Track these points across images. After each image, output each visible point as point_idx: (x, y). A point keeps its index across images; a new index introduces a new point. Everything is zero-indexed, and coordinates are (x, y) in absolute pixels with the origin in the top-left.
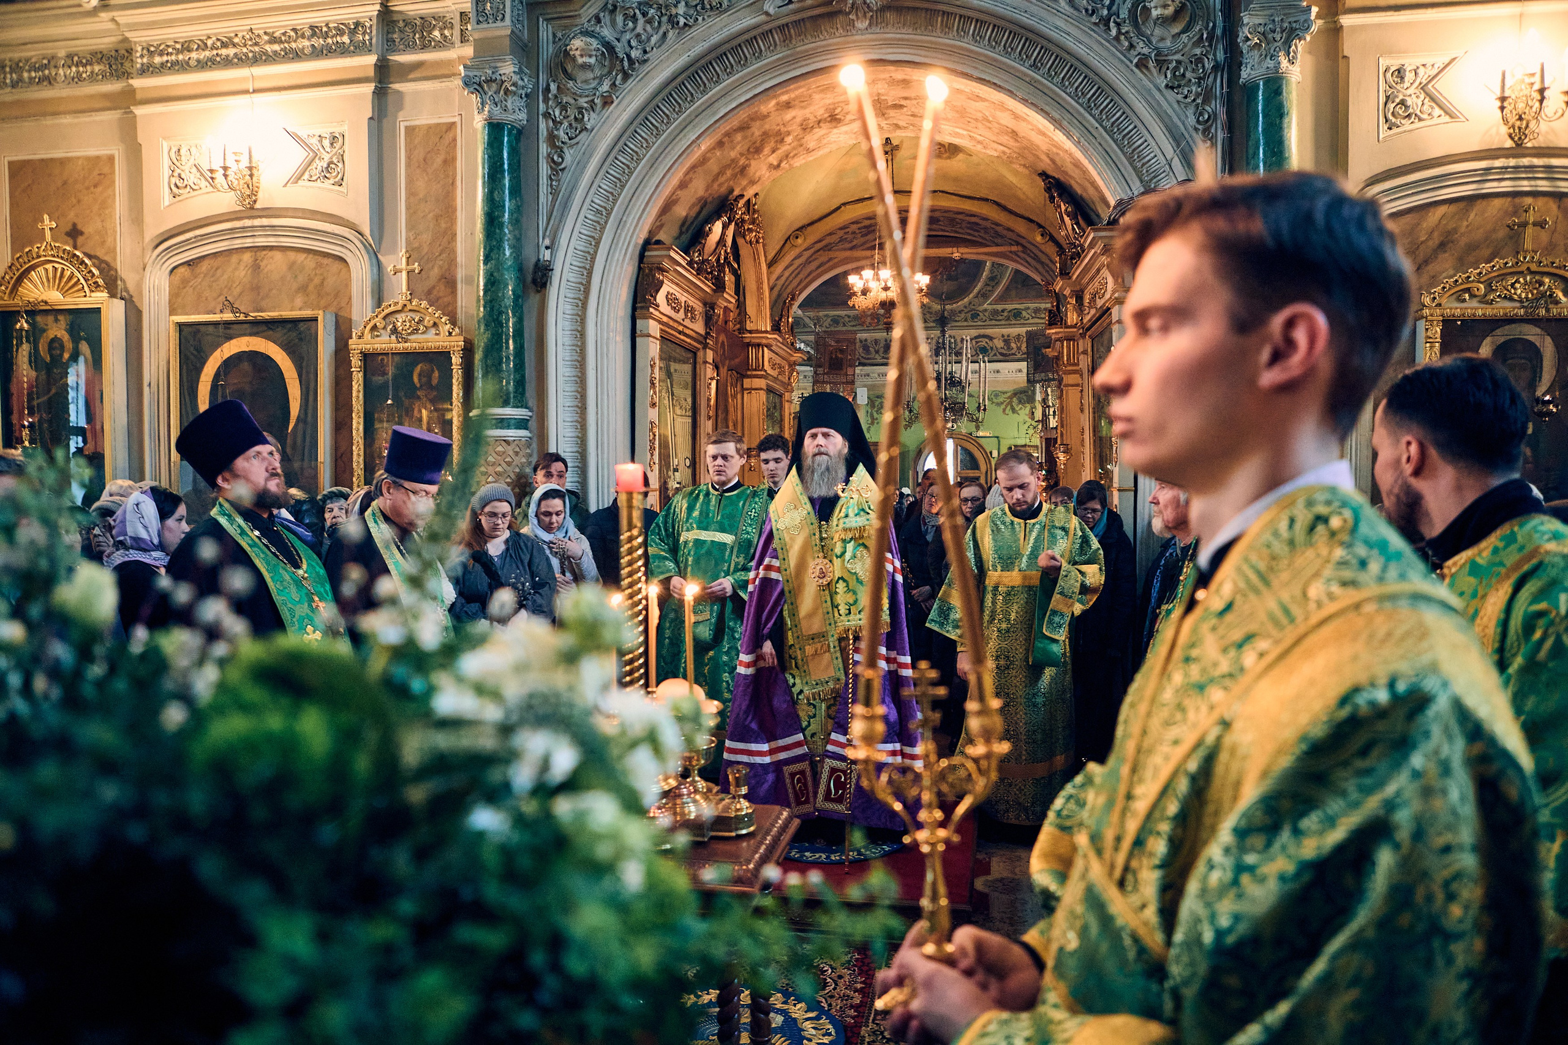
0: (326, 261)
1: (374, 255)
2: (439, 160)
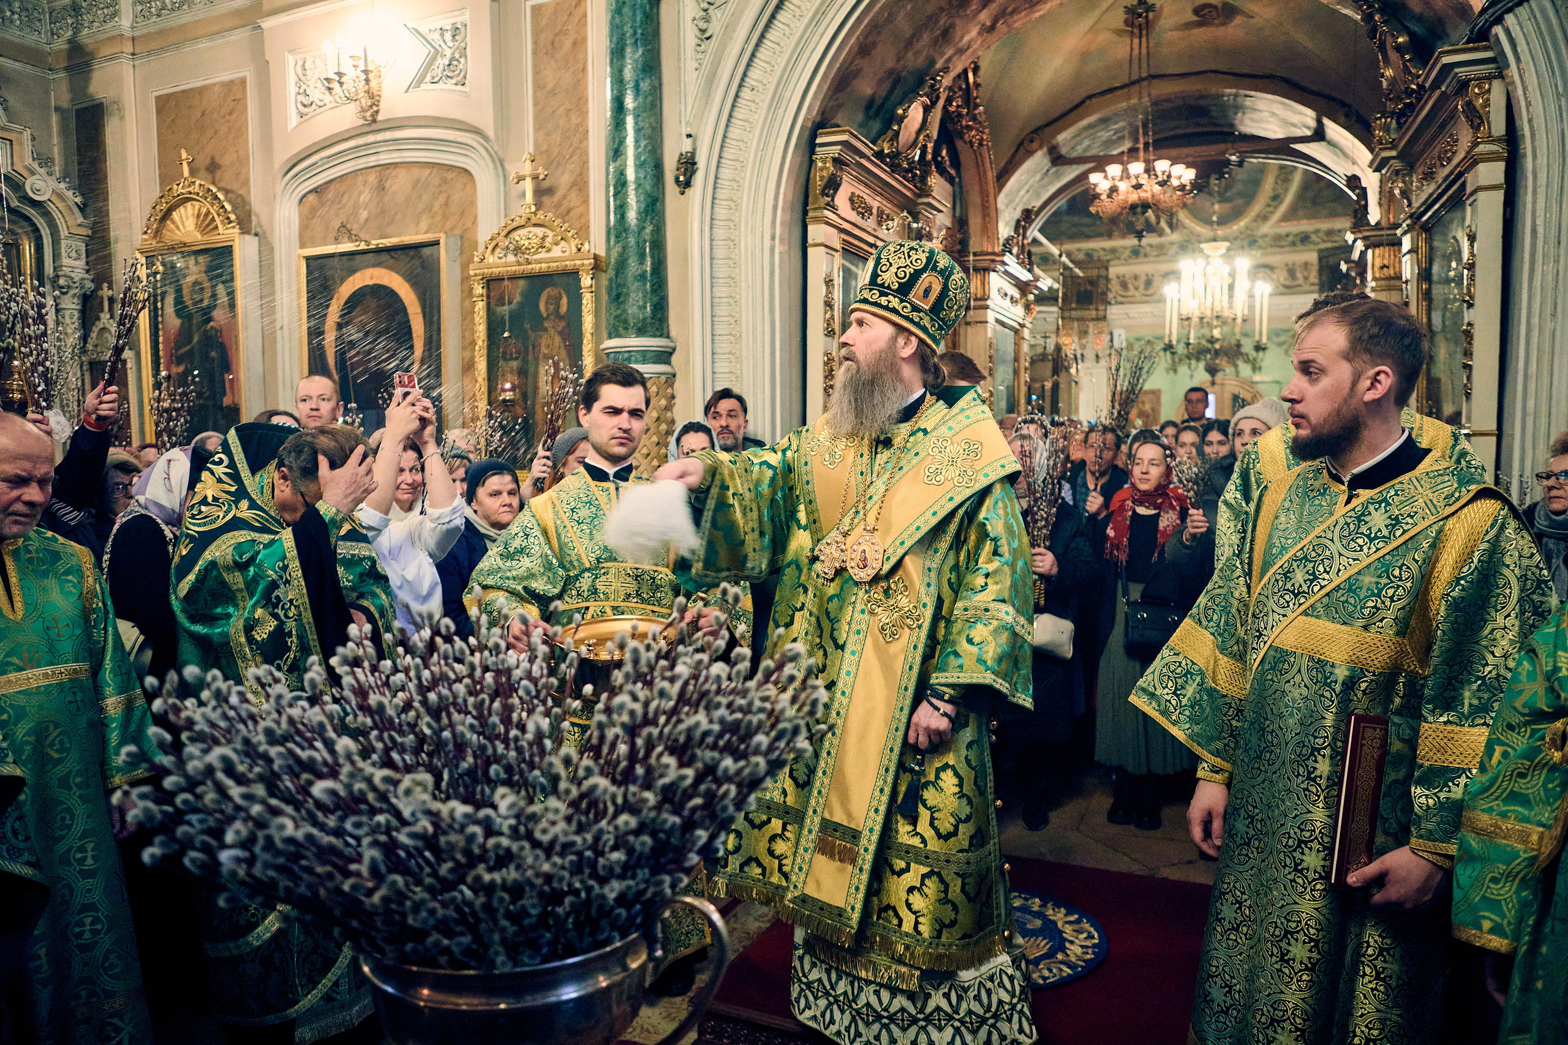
0: (450, 176)
1: (500, 163)
2: (568, 43)
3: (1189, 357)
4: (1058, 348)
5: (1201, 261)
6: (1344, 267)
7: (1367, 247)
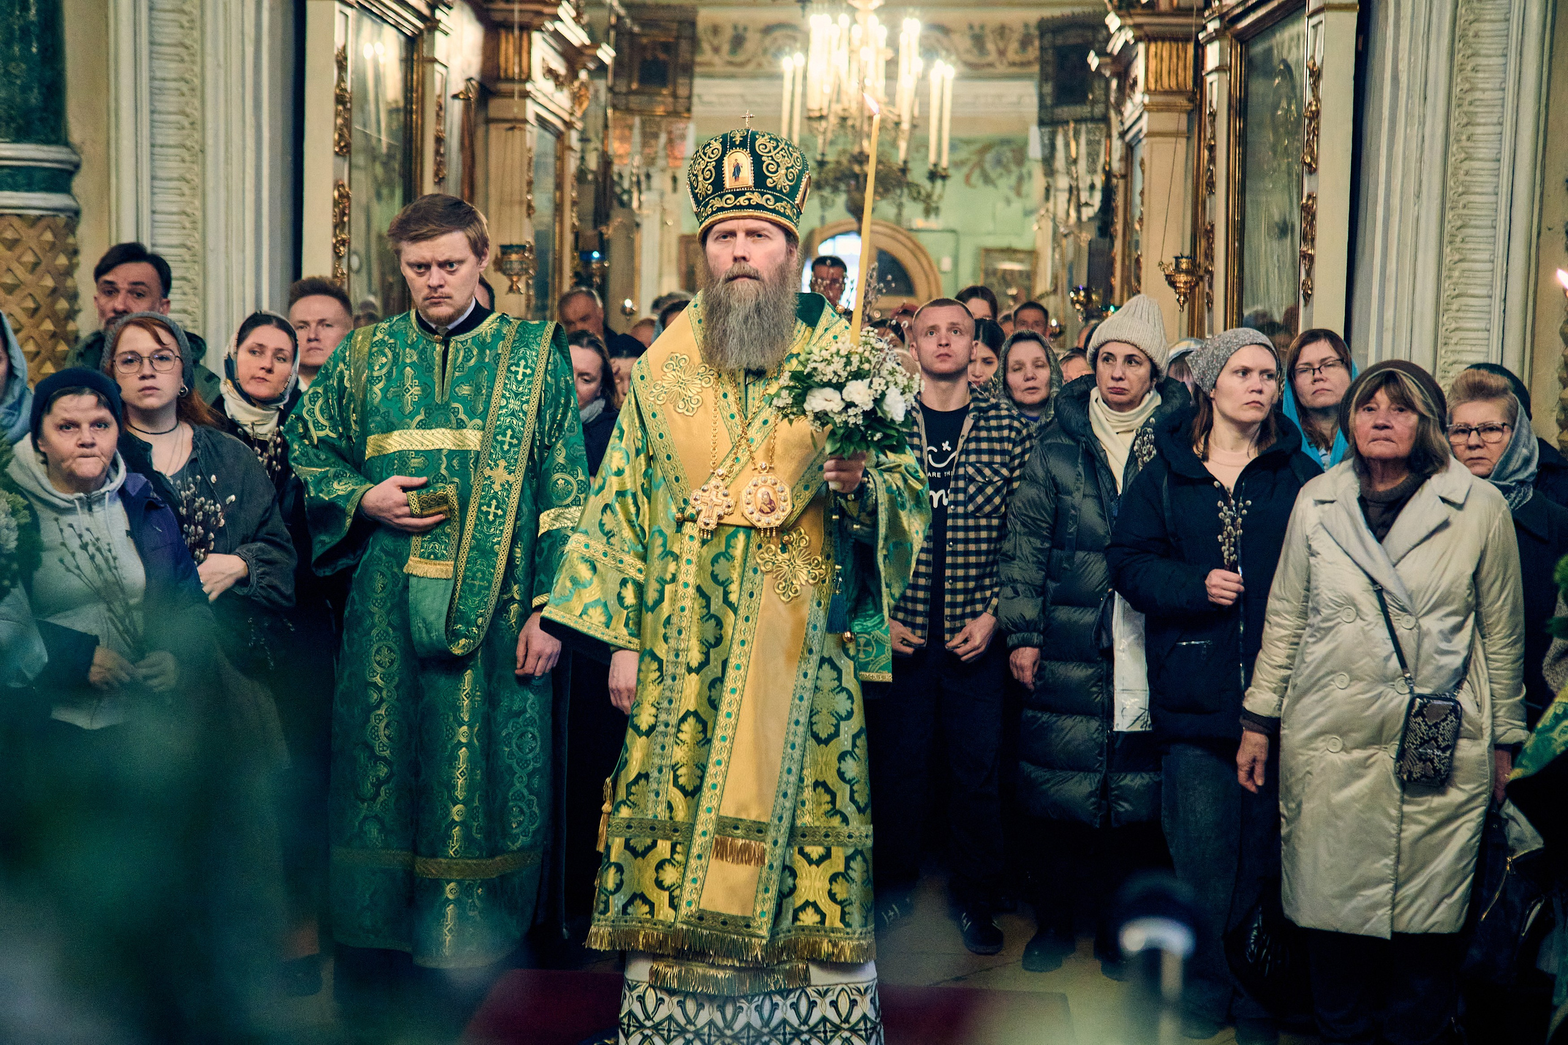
3: (818, 186)
4: (606, 162)
5: (844, 18)
6: (1093, 61)
7: (1138, 40)
